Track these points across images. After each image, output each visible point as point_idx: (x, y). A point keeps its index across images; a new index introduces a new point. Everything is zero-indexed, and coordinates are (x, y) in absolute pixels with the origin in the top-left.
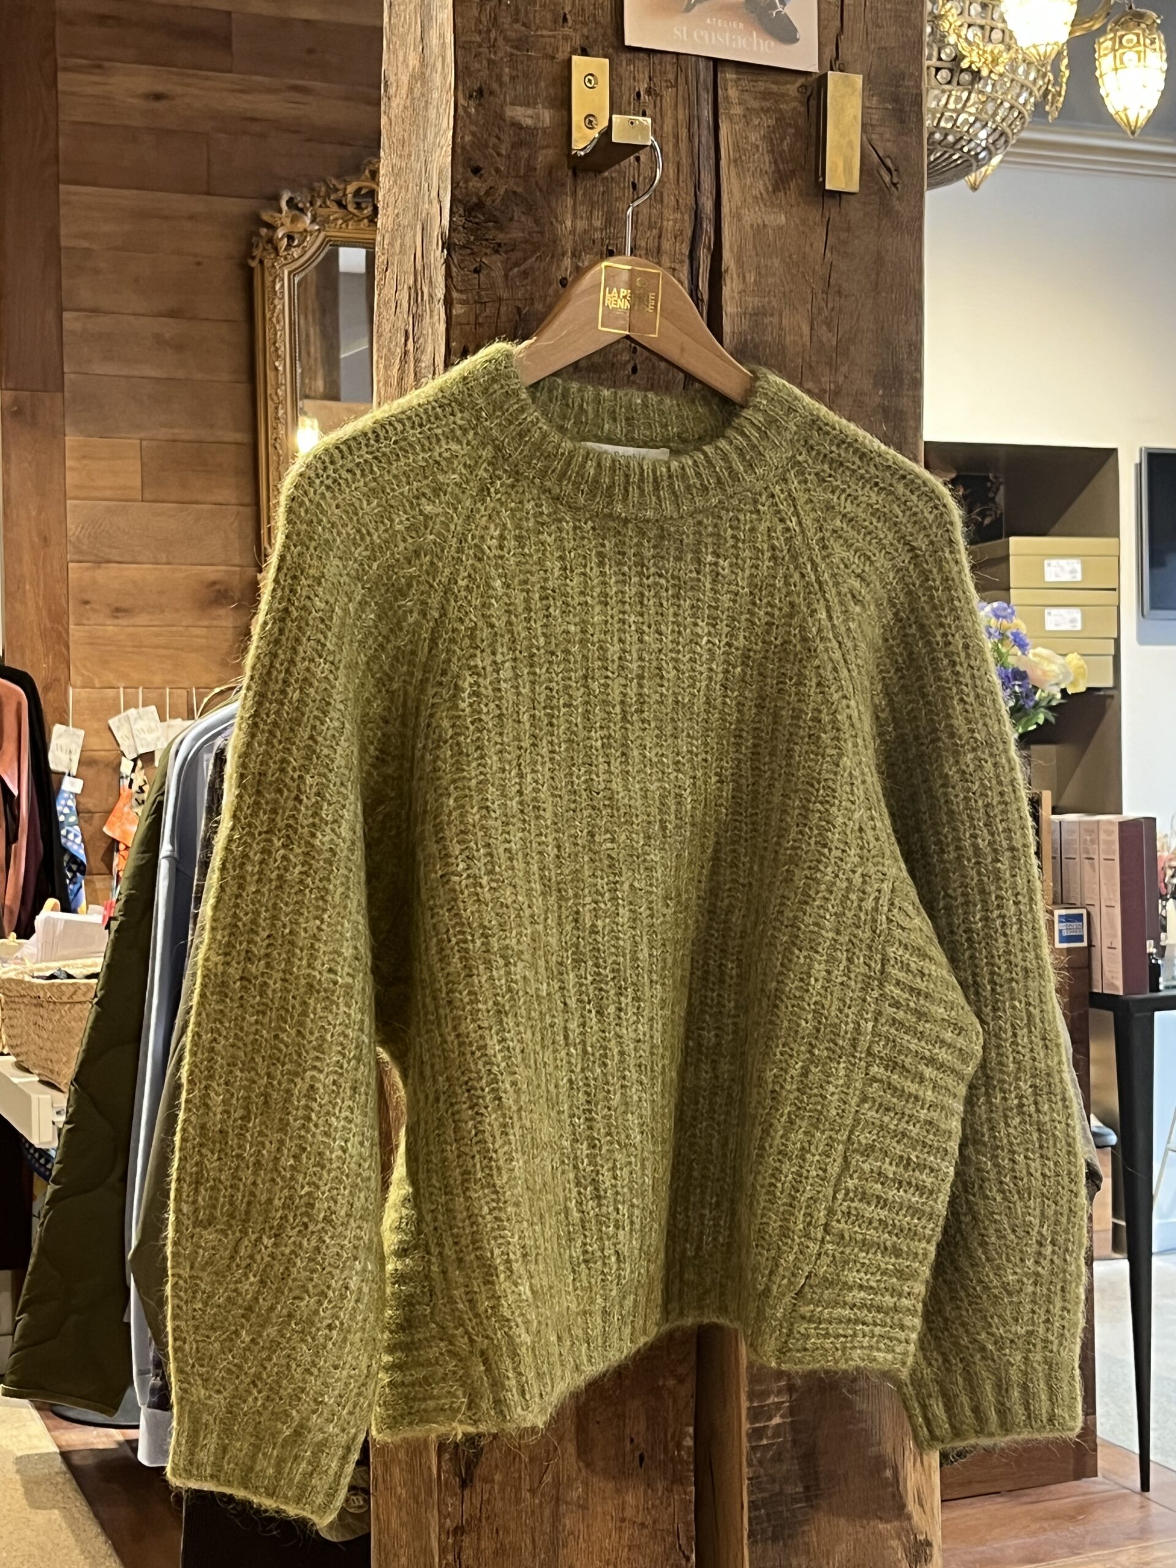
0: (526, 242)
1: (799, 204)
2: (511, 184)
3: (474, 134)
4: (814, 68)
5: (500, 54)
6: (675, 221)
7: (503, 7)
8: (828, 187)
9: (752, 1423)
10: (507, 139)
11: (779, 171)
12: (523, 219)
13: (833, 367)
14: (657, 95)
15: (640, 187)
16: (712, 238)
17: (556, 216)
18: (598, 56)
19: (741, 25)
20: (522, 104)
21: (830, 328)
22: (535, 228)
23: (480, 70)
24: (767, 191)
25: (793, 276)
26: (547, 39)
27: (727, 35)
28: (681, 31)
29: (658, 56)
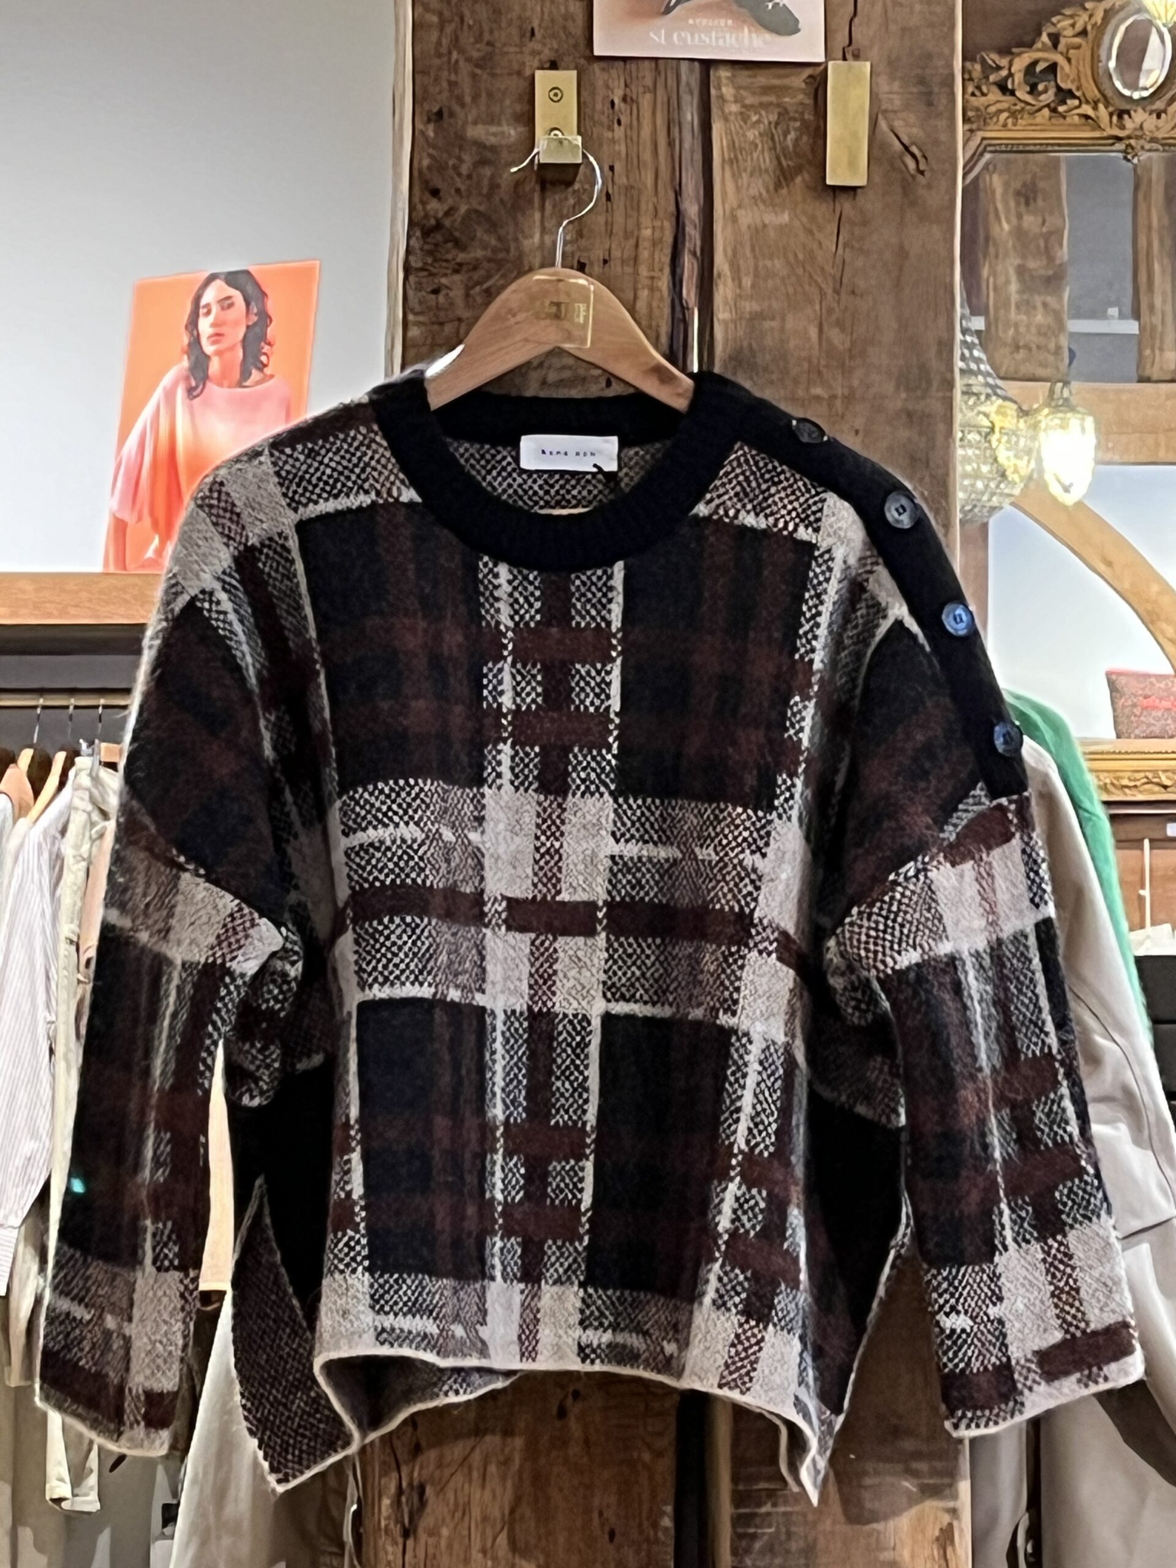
0: (490, 260)
1: (804, 200)
2: (475, 203)
3: (430, 156)
4: (821, 59)
5: (461, 75)
6: (654, 228)
7: (465, 27)
8: (829, 182)
9: (734, 1507)
10: (468, 159)
11: (782, 168)
12: (486, 237)
13: (846, 372)
14: (633, 101)
15: (615, 197)
16: (698, 243)
17: (523, 232)
18: (567, 68)
19: (730, 22)
20: (485, 123)
21: (843, 329)
22: (499, 245)
23: (440, 92)
24: (768, 191)
25: (798, 276)
26: (514, 57)
27: (713, 34)
28: (659, 35)
29: (635, 63)
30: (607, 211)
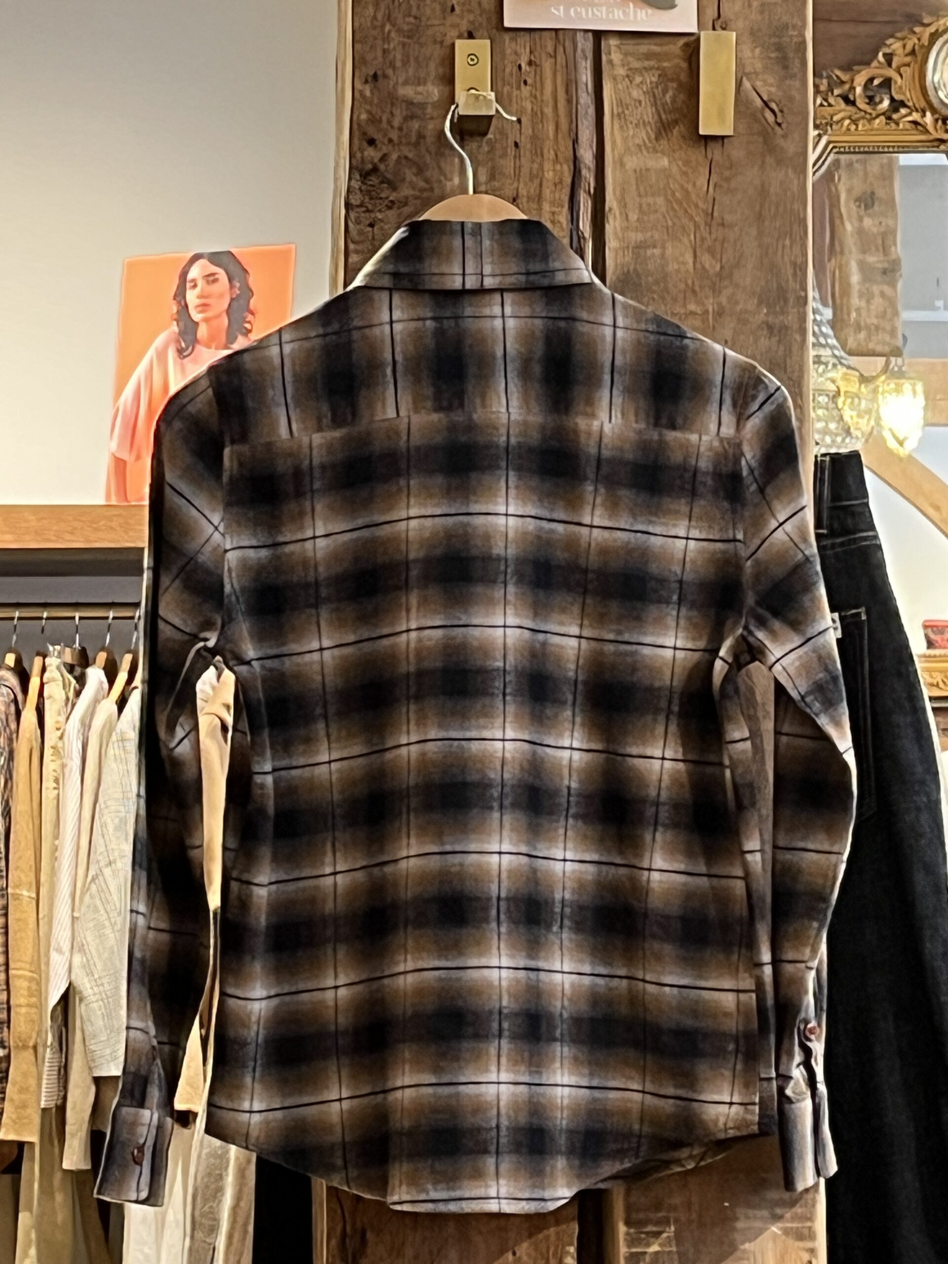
0: (416, 198)
1: (681, 148)
2: (405, 151)
3: (369, 112)
4: (693, 29)
5: (392, 46)
6: (554, 170)
7: (396, 3)
8: (701, 132)
9: (629, 1247)
10: (399, 114)
11: (662, 121)
12: (414, 179)
13: (717, 291)
14: (536, 65)
15: (521, 145)
16: (592, 184)
18: (482, 38)
20: (413, 84)
21: (713, 256)
22: (427, 186)
23: (375, 58)
24: (650, 139)
25: (675, 210)
26: (437, 28)
27: (604, 9)
28: (558, 10)
29: (538, 33)
30: (515, 157)
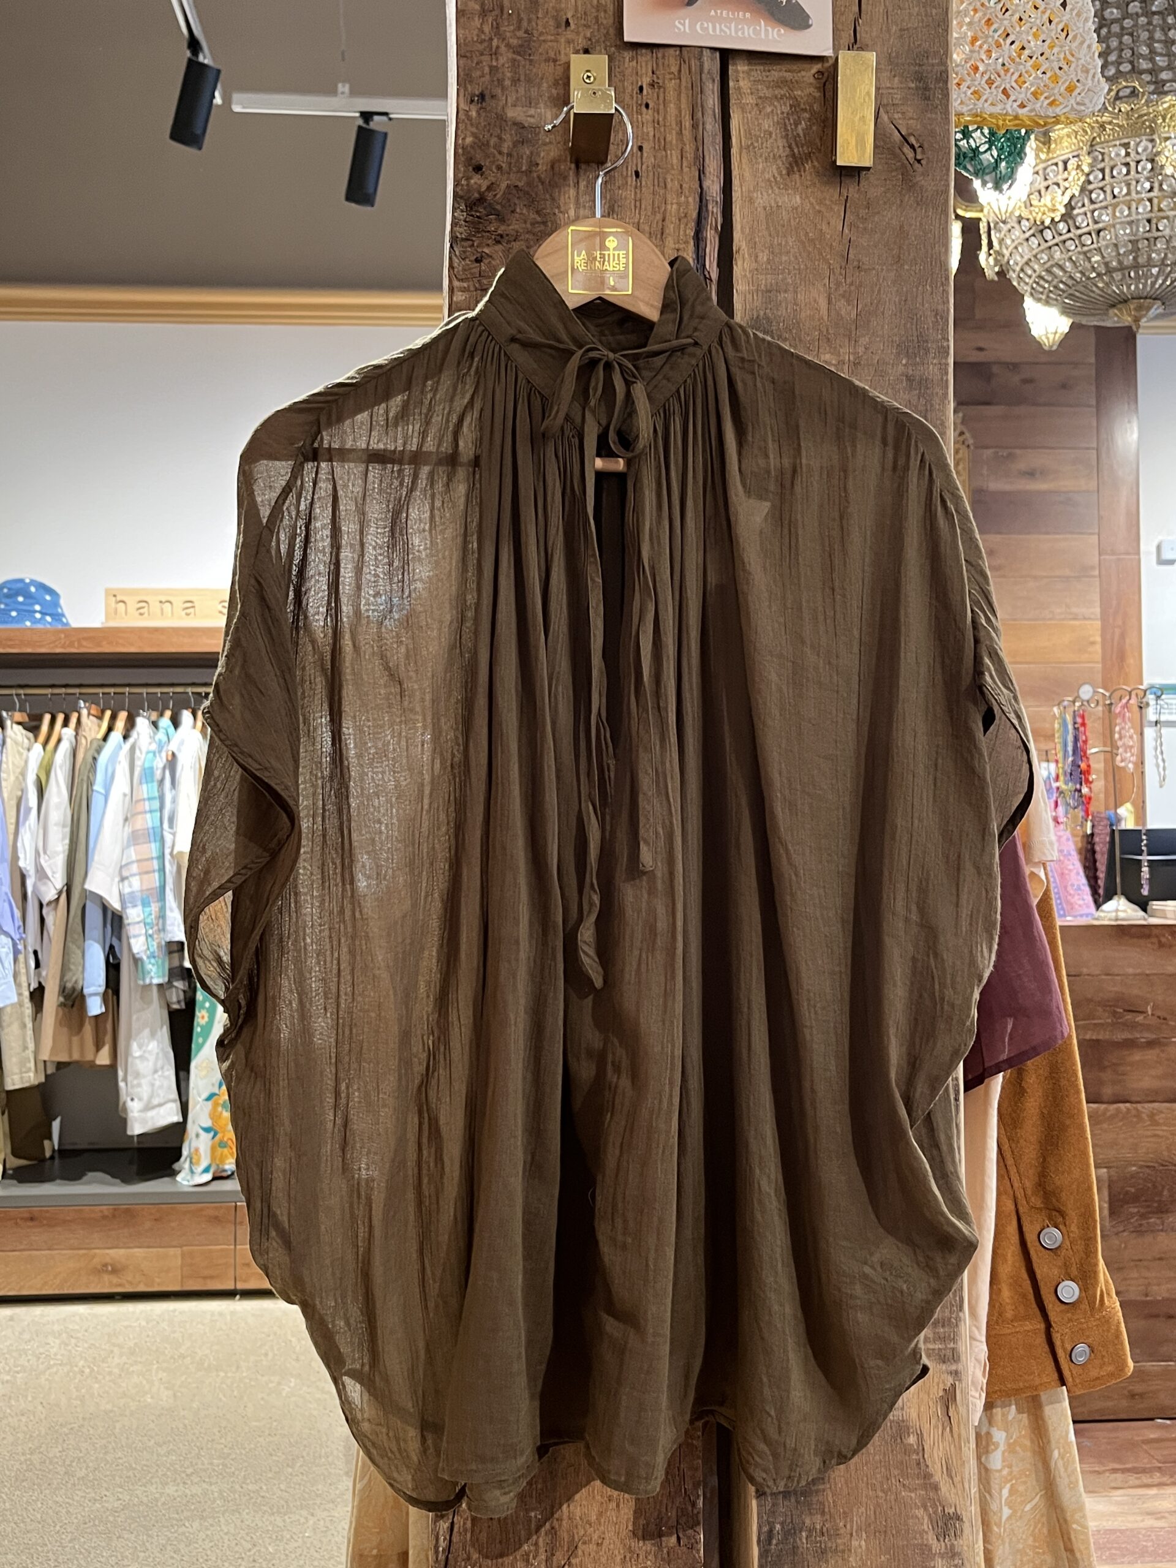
0: (529, 233)
1: (815, 184)
2: (513, 179)
3: (475, 135)
4: (829, 53)
5: (502, 60)
6: (679, 204)
7: (505, 16)
8: (838, 164)
10: (508, 138)
11: (793, 155)
12: (525, 211)
13: (853, 340)
14: (659, 87)
15: (643, 174)
16: (720, 220)
17: (559, 207)
18: (600, 53)
19: (748, 15)
20: (523, 105)
21: (848, 302)
22: (539, 219)
23: (482, 76)
24: (781, 174)
25: (809, 253)
26: (550, 44)
27: (733, 25)
28: (684, 25)
29: (661, 50)
30: (636, 187)
